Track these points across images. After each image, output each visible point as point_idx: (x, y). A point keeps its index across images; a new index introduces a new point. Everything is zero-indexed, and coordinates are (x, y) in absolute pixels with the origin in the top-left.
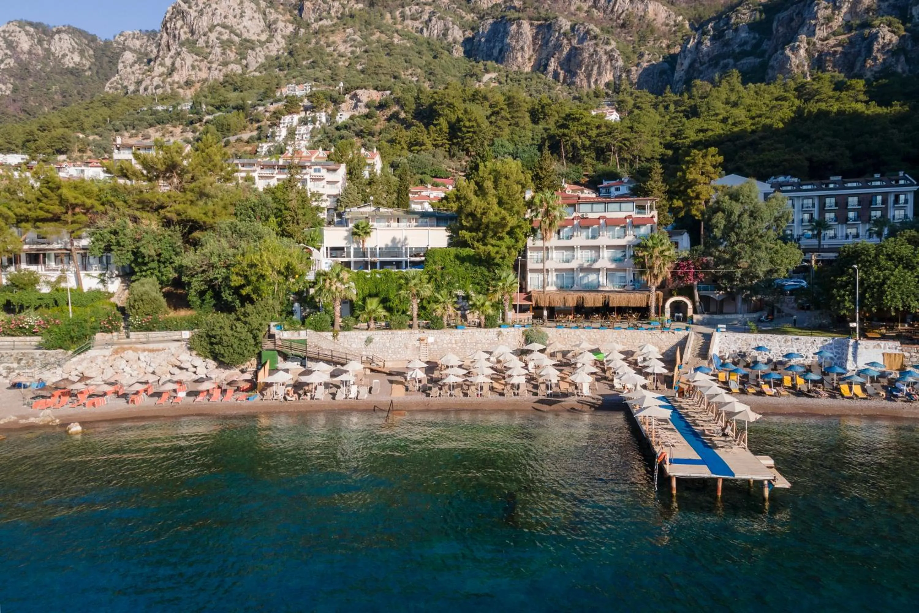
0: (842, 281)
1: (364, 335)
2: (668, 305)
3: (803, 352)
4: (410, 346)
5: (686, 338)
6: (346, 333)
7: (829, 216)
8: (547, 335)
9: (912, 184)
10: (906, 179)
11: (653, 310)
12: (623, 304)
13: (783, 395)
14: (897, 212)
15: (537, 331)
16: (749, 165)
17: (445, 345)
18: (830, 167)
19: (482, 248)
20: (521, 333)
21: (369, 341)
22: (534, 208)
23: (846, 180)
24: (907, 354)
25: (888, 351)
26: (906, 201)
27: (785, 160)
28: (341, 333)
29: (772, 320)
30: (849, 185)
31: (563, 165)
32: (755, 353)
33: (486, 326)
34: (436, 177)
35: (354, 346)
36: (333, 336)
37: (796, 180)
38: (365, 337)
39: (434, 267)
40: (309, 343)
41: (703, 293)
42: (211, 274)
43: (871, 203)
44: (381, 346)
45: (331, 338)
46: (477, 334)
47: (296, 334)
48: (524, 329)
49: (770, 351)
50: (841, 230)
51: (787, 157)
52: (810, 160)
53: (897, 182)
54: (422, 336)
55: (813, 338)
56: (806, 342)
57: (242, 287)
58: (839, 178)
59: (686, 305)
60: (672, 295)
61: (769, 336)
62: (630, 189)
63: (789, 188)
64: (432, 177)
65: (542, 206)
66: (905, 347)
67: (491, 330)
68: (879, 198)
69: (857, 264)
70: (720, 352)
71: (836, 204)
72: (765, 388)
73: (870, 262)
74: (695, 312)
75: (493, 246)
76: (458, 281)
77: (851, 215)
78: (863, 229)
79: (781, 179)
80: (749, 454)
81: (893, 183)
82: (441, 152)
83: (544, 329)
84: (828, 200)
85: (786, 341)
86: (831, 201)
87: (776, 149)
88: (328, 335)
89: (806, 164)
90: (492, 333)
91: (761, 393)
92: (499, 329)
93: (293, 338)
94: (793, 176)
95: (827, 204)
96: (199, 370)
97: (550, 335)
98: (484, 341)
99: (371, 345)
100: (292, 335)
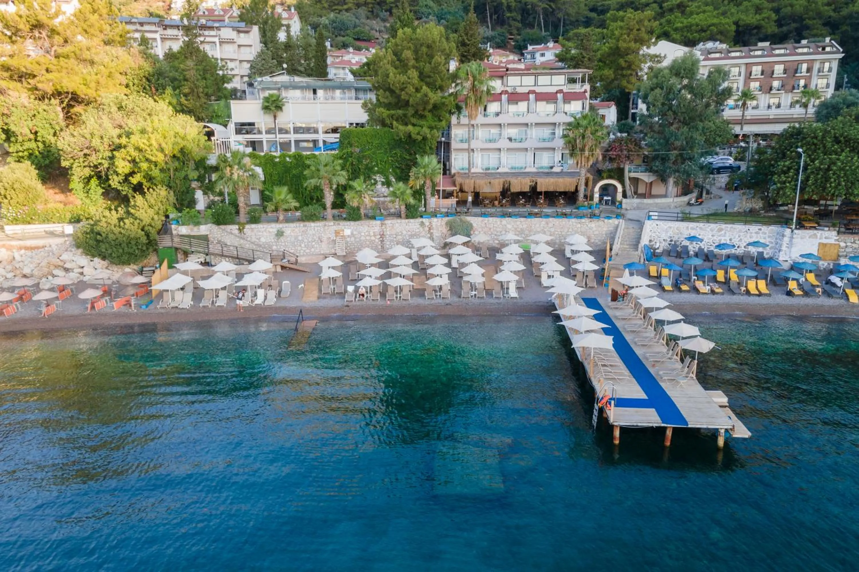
0: (784, 166)
1: (273, 228)
2: (597, 189)
3: (736, 242)
4: (325, 239)
5: (617, 227)
6: (253, 226)
7: (754, 85)
8: (471, 225)
9: (838, 52)
10: (832, 46)
11: (581, 195)
12: (551, 189)
13: (717, 293)
14: (820, 81)
15: (461, 220)
16: (676, 29)
17: (363, 238)
18: (755, 31)
19: (401, 127)
20: (444, 223)
21: (280, 234)
22: (459, 81)
23: (774, 46)
24: (843, 244)
25: (824, 241)
26: (830, 70)
27: (713, 25)
28: (247, 226)
29: (701, 203)
30: (777, 52)
31: (488, 27)
32: (686, 243)
33: (407, 217)
34: (358, 39)
35: (263, 240)
36: (239, 229)
37: (724, 46)
38: (275, 231)
39: (350, 150)
40: (211, 239)
41: (633, 175)
42: (93, 159)
43: (796, 71)
44: (293, 239)
45: (237, 232)
46: (397, 225)
47: (196, 229)
48: (447, 219)
49: (702, 240)
50: (764, 100)
51: (715, 21)
52: (736, 23)
53: (824, 49)
54: (336, 228)
55: (747, 227)
56: (740, 231)
57: (132, 174)
58: (767, 44)
59: (615, 187)
60: (602, 178)
61: (701, 225)
62: (556, 56)
63: (718, 55)
64: (355, 39)
65: (467, 79)
66: (843, 237)
67: (412, 220)
68: (805, 66)
69: (802, 147)
70: (650, 241)
71: (762, 74)
72: (699, 284)
73: (815, 145)
74: (625, 196)
75: (414, 125)
76: (377, 165)
77: (776, 84)
78: (786, 99)
79: (710, 45)
80: (699, 388)
81: (820, 49)
82: (362, 11)
83: (469, 219)
84: (754, 68)
85: (720, 230)
86: (756, 70)
87: (704, 12)
88: (234, 228)
89: (734, 28)
90: (414, 224)
91: (696, 290)
92: (421, 220)
93: (193, 234)
94: (721, 42)
95: (753, 73)
96: (86, 271)
97: (474, 225)
98: (404, 232)
99: (282, 239)
100: (192, 230)
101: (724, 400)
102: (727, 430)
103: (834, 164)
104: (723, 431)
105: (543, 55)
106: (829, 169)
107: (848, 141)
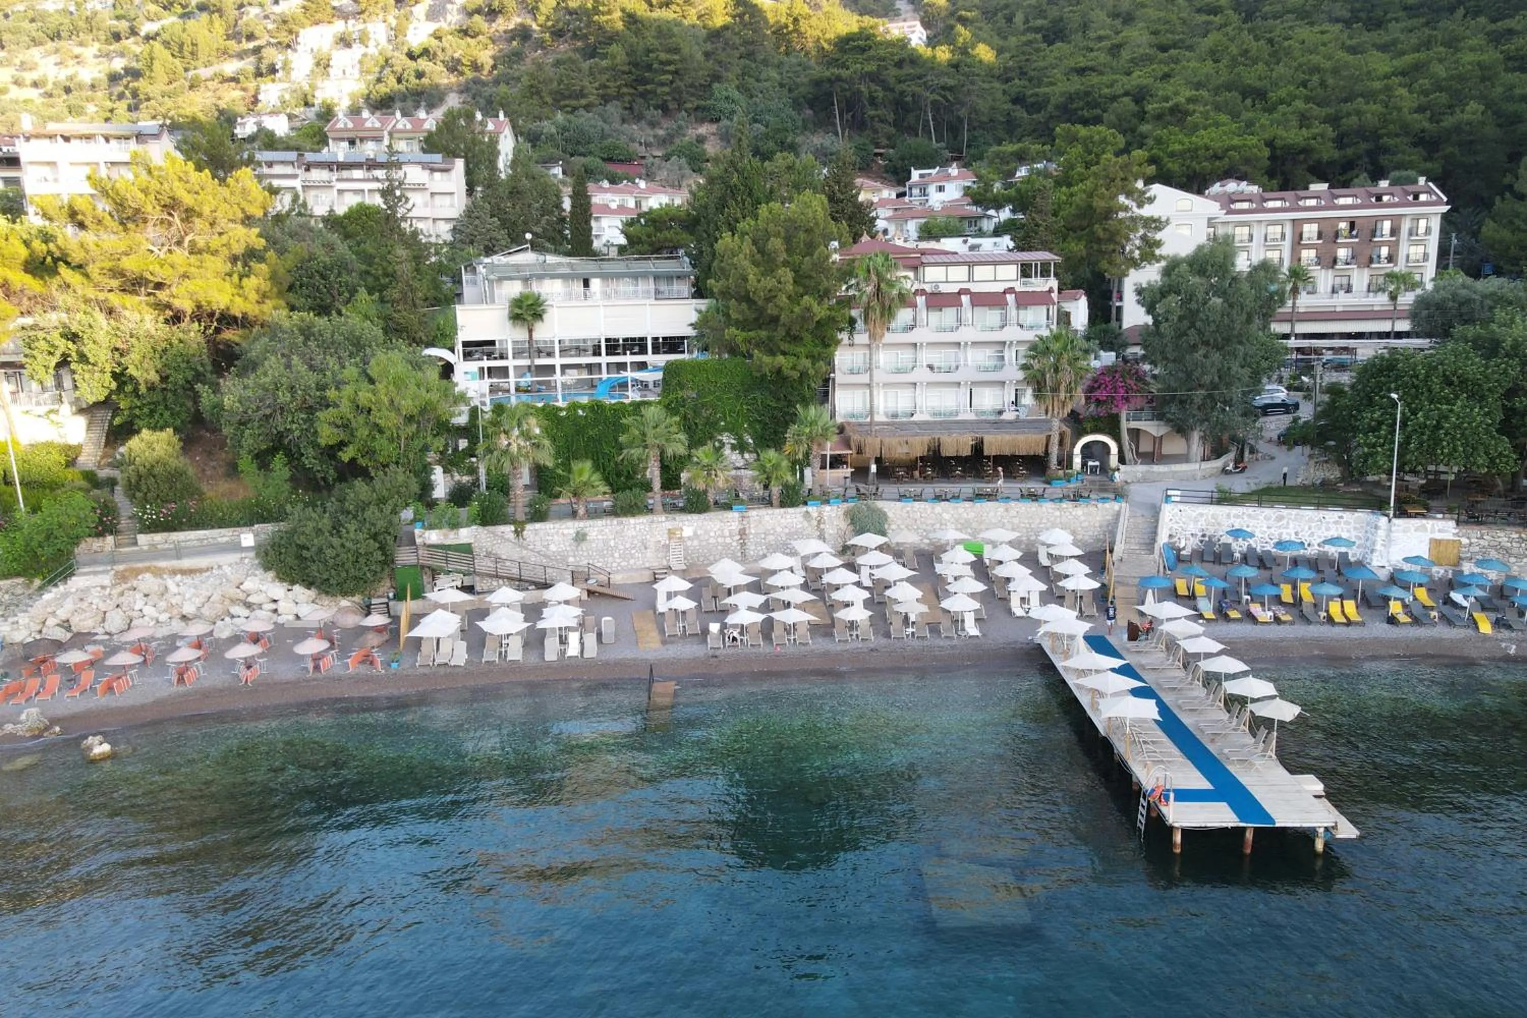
1: (570, 528)
2: (1077, 450)
3: (1305, 537)
4: (651, 545)
5: (1118, 515)
6: (538, 526)
7: (1308, 255)
8: (885, 514)
9: (1439, 202)
10: (1430, 192)
11: (1054, 460)
12: (1007, 452)
13: (1285, 622)
14: (1413, 249)
15: (868, 507)
16: (1172, 155)
17: (712, 541)
18: (1302, 157)
19: (767, 359)
20: (841, 513)
21: (580, 537)
23: (1336, 191)
24: (1465, 541)
25: (1438, 536)
26: (1428, 231)
27: (1234, 148)
28: (529, 527)
29: (1242, 471)
30: (1342, 201)
31: (836, 134)
32: (1229, 540)
33: (783, 505)
34: (610, 160)
35: (553, 548)
36: (516, 531)
37: (1255, 189)
38: (572, 532)
39: (680, 394)
40: (476, 550)
41: (1134, 425)
43: (1373, 233)
44: (601, 545)
45: (512, 536)
46: (767, 518)
47: (452, 534)
48: (846, 505)
49: (1252, 535)
50: (1324, 279)
51: (1236, 141)
52: (1270, 144)
53: (1416, 197)
54: (669, 525)
55: (1322, 513)
56: (1311, 520)
57: (342, 445)
58: (1324, 186)
59: (1105, 446)
60: (1085, 433)
61: (1250, 510)
63: (1245, 205)
64: (604, 159)
66: (1465, 530)
67: (790, 510)
68: (1387, 225)
70: (1171, 536)
71: (1320, 236)
72: (1255, 609)
74: (1122, 460)
75: (784, 353)
76: (724, 418)
77: (1342, 253)
78: (1360, 278)
79: (1232, 186)
80: (1281, 772)
81: (1411, 198)
82: (614, 109)
83: (880, 504)
84: (1306, 228)
85: (1280, 518)
86: (1310, 231)
87: (1217, 125)
88: (508, 530)
89: (1267, 152)
90: (793, 516)
91: (1251, 618)
92: (805, 509)
93: (448, 542)
94: (1252, 181)
95: (1305, 236)
96: (282, 606)
97: (890, 514)
98: (779, 529)
99: (584, 546)
100: (446, 536)
101: (1319, 787)
102: (1326, 829)
103: (1446, 418)
104: (1321, 830)
105: (941, 189)
106: (1438, 427)
107: (1463, 381)
